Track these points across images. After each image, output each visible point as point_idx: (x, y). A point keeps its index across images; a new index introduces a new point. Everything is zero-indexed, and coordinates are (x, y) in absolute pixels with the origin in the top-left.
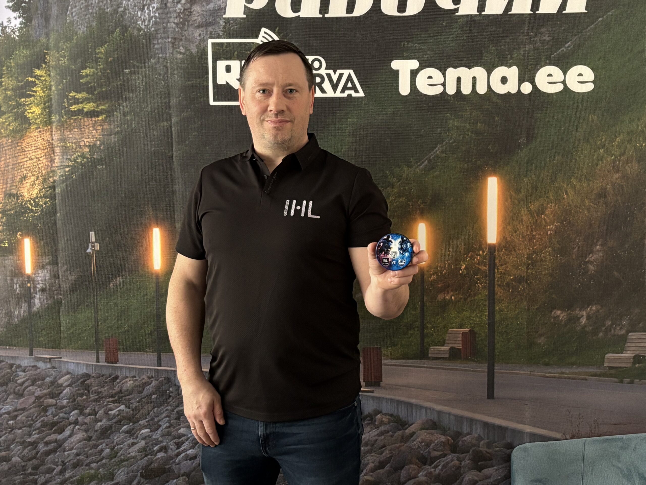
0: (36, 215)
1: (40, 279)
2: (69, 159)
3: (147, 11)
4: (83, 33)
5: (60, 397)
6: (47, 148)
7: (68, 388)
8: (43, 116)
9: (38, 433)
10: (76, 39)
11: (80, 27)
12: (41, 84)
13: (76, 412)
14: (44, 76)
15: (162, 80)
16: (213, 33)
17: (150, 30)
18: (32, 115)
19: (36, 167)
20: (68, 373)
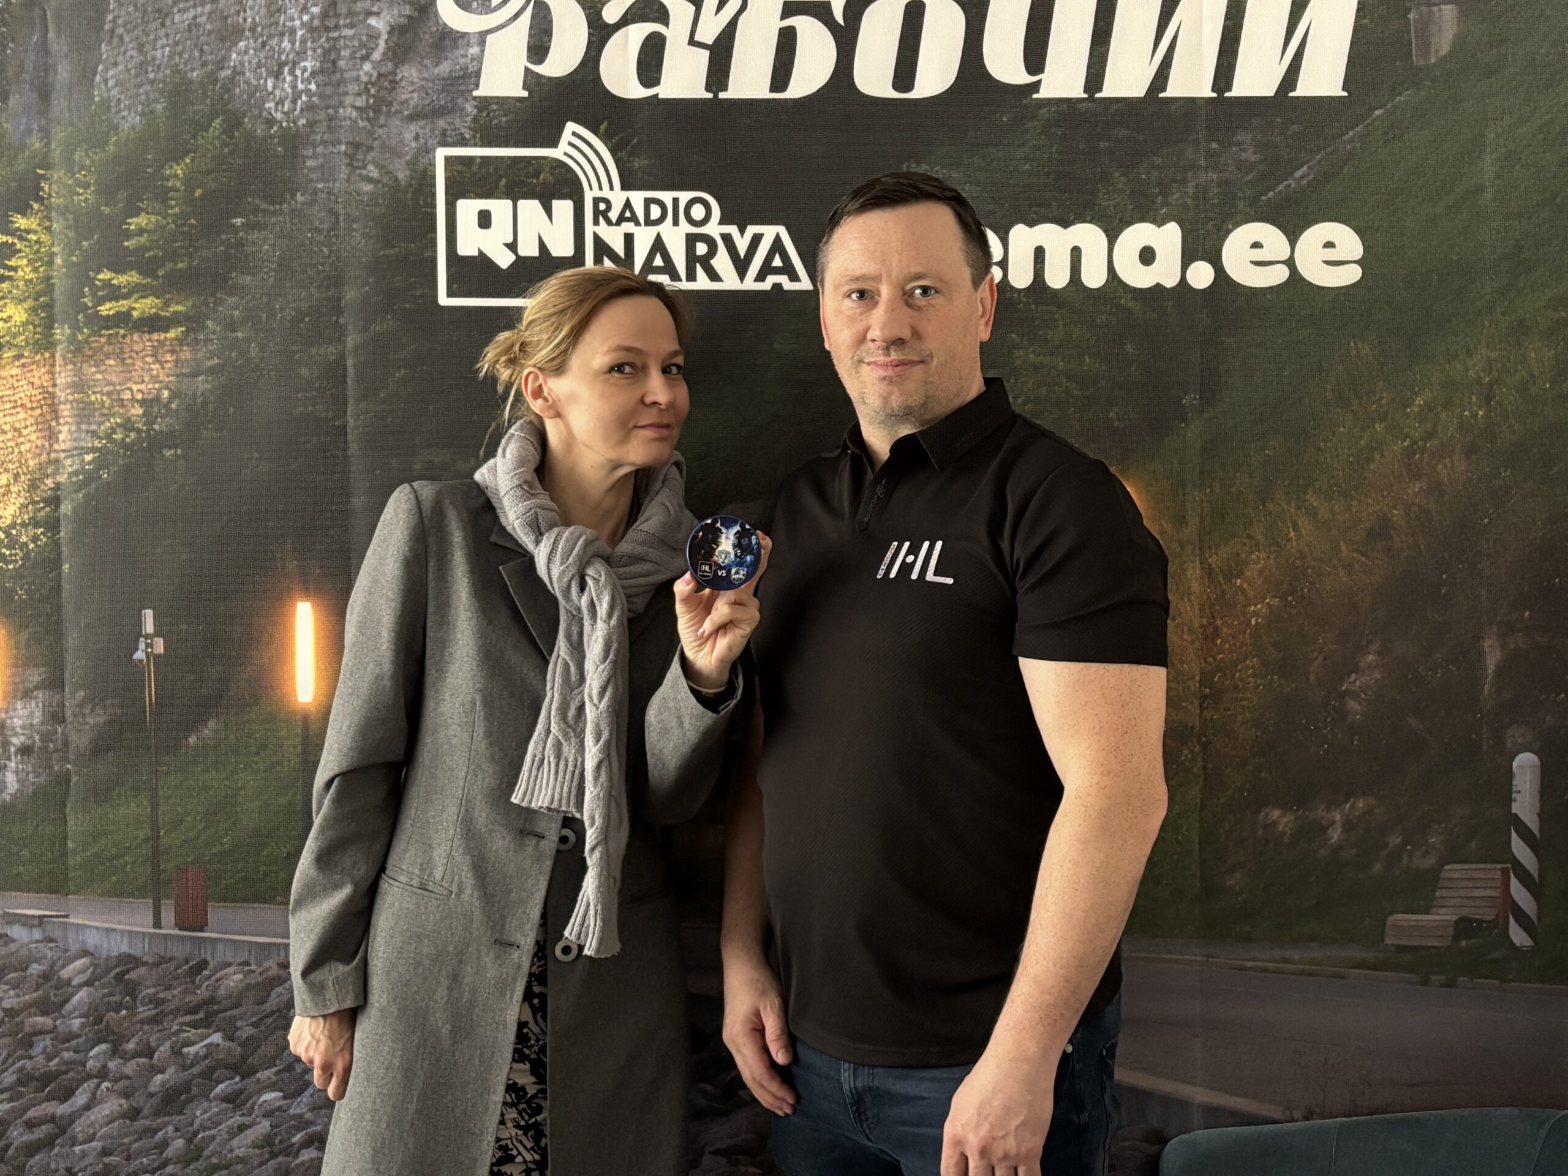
0: (11, 567)
1: (18, 722)
2: (94, 433)
3: (288, 78)
4: (133, 127)
5: (63, 1012)
6: (41, 407)
7: (85, 988)
8: (31, 327)
9: (10, 1100)
10: (116, 144)
11: (125, 113)
12: (28, 250)
13: (103, 1047)
14: (35, 232)
15: (323, 244)
16: (448, 133)
17: (295, 122)
18: (6, 325)
19: (13, 453)
20: (85, 953)
